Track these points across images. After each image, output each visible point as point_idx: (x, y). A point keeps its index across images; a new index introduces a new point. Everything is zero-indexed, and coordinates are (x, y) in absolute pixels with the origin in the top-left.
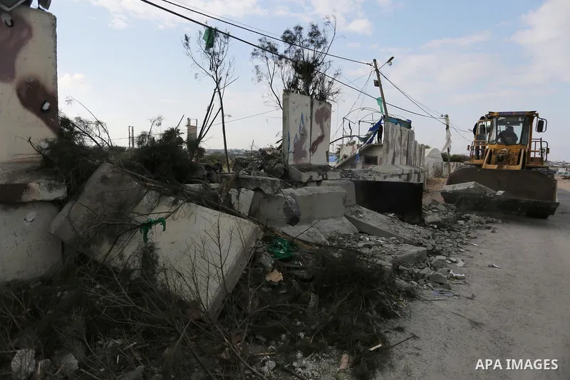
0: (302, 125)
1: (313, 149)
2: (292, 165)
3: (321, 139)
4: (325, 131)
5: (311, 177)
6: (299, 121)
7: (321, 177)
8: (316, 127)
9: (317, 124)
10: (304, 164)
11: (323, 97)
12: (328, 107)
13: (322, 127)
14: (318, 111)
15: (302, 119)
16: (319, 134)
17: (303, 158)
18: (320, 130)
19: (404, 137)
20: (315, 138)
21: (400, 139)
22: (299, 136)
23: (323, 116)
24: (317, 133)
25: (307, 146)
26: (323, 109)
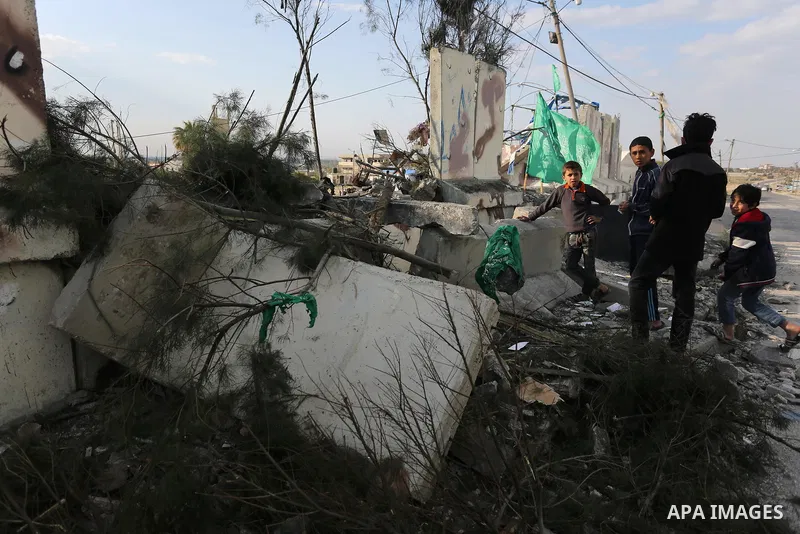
0: (462, 109)
1: (477, 153)
2: (449, 181)
3: (490, 133)
4: (496, 119)
5: (481, 201)
6: (458, 100)
7: (495, 200)
8: (483, 112)
9: (486, 106)
10: (465, 180)
11: (492, 57)
12: (502, 75)
13: (492, 112)
14: (486, 82)
15: (462, 98)
16: (488, 125)
17: (464, 169)
18: (489, 118)
19: (606, 131)
20: (480, 133)
21: (601, 134)
22: (457, 129)
23: (493, 92)
24: (484, 124)
25: (469, 147)
26: (494, 80)
